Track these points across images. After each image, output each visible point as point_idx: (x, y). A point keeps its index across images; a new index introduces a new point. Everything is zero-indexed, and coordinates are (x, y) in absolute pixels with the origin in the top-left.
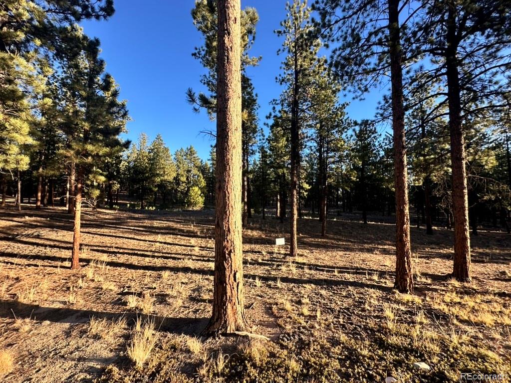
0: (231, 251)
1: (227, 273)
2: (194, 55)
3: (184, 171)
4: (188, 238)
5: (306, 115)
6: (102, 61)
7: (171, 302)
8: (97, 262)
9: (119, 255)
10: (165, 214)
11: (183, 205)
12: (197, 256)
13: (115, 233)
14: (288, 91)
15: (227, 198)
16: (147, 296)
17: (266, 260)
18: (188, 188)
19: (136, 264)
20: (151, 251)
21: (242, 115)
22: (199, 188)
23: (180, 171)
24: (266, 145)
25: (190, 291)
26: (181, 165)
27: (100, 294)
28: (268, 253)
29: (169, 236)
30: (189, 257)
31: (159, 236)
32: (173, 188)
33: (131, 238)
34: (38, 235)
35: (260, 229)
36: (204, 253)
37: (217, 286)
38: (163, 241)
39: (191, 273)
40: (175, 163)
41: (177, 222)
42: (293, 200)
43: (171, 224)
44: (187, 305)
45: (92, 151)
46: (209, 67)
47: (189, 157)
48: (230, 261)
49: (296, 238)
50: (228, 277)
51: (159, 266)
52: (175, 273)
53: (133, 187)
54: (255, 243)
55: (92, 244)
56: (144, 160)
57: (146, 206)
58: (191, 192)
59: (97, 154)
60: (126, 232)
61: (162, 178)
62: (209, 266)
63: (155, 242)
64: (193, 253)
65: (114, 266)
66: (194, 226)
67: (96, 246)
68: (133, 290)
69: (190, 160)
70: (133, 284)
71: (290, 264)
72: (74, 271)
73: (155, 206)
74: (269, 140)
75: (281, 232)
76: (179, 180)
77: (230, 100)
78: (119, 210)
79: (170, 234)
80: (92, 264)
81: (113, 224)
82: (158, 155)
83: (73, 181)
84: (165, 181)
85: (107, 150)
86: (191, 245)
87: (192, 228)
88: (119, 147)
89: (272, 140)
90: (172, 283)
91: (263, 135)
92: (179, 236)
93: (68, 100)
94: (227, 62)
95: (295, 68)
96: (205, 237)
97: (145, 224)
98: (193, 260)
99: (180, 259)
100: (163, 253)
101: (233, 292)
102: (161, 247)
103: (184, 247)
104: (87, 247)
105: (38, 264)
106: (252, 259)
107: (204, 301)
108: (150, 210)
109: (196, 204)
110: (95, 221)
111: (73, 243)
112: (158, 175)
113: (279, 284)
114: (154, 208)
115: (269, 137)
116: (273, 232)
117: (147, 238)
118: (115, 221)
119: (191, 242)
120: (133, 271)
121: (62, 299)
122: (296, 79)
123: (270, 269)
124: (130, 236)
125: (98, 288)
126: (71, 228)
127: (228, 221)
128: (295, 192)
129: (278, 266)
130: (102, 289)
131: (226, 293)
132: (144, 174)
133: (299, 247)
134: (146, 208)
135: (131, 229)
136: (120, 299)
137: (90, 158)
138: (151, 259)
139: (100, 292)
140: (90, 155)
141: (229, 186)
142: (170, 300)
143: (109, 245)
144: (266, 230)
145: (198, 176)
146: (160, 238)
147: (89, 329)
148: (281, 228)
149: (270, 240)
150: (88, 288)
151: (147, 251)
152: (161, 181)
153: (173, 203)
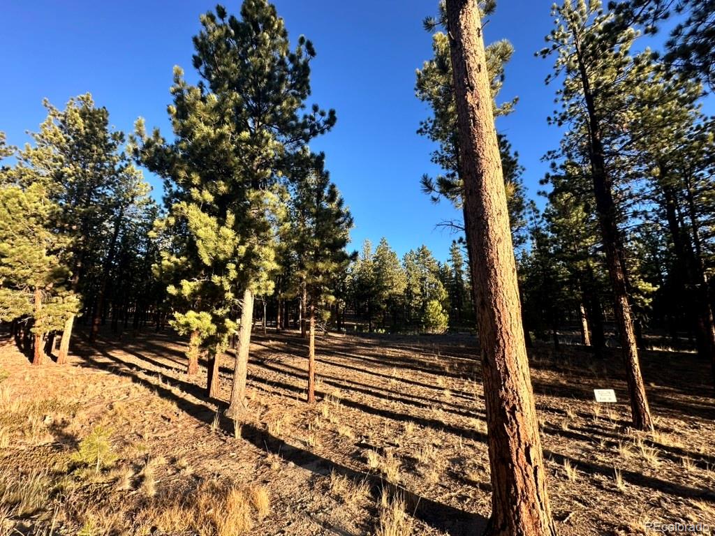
0: (514, 408)
1: (513, 446)
2: (420, 131)
3: (417, 280)
4: (433, 376)
5: (623, 158)
6: (327, 173)
7: (422, 472)
8: (331, 397)
9: (352, 392)
10: (399, 339)
11: (419, 327)
12: (449, 404)
13: (345, 362)
14: (575, 131)
15: (497, 319)
16: (390, 455)
17: (577, 429)
18: (425, 302)
19: (371, 406)
20: (387, 390)
21: (506, 191)
22: (440, 301)
23: (411, 281)
24: (544, 225)
25: (447, 461)
26: (412, 273)
27: (338, 441)
28: (579, 414)
29: (407, 370)
30: (437, 404)
31: (395, 369)
32: (404, 304)
33: (362, 371)
34: (279, 361)
35: (553, 368)
36: (459, 400)
37: (497, 466)
38: (400, 377)
39: (444, 431)
40: (405, 271)
41: (415, 351)
42: (622, 316)
43: (407, 353)
44: (446, 484)
45: (323, 269)
46: (440, 140)
47: (421, 260)
48: (515, 425)
49: (643, 393)
50: (515, 453)
51: (398, 412)
52: (422, 428)
53: (359, 305)
54: (548, 394)
55: (324, 374)
56: (370, 271)
57: (375, 328)
58: (429, 307)
59: (327, 271)
60: (357, 362)
61: (390, 291)
62: (471, 424)
63: (390, 377)
64: (443, 399)
65: (348, 406)
66: (439, 358)
67: (328, 377)
68: (371, 443)
69: (424, 263)
70: (370, 434)
71: (640, 445)
72: (310, 406)
73: (384, 328)
74: (548, 216)
75: (602, 376)
76: (411, 291)
77: (485, 174)
78: (347, 334)
79: (408, 367)
80: (326, 399)
81: (342, 350)
82: (384, 263)
83: (305, 303)
84: (394, 294)
85: (335, 265)
86: (439, 386)
87: (436, 360)
88: (347, 260)
89: (554, 215)
90: (419, 442)
91: (536, 211)
92: (420, 372)
93: (299, 219)
94: (474, 125)
95: (585, 91)
96: (458, 376)
97: (376, 353)
98: (445, 410)
99: (425, 406)
100: (401, 394)
101: (528, 482)
102: (398, 386)
103: (428, 389)
104: (320, 378)
105: (281, 392)
106: (547, 423)
107: (473, 484)
108: (380, 334)
109: (436, 325)
110: (326, 346)
111: (308, 372)
112: (386, 288)
113: (621, 484)
114: (384, 331)
115: (547, 210)
116: (582, 374)
117: (380, 371)
118: (344, 347)
119: (437, 381)
120: (369, 415)
121: (303, 438)
122: (591, 108)
123: (590, 447)
124: (361, 367)
125: (334, 432)
126: (305, 354)
127: (504, 356)
128: (624, 301)
129: (609, 444)
130: (338, 433)
131: (515, 482)
132: (369, 287)
133: (654, 412)
134: (375, 331)
135: (361, 358)
136: (358, 453)
137: (321, 276)
138: (388, 401)
139: (337, 438)
140: (321, 273)
141: (498, 300)
142: (421, 470)
143: (340, 377)
144: (566, 371)
145: (436, 285)
146: (395, 372)
147: (331, 485)
148: (599, 369)
149: (579, 390)
150: (325, 429)
151: (381, 389)
152: (390, 295)
153: (407, 324)
